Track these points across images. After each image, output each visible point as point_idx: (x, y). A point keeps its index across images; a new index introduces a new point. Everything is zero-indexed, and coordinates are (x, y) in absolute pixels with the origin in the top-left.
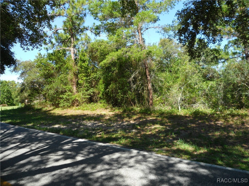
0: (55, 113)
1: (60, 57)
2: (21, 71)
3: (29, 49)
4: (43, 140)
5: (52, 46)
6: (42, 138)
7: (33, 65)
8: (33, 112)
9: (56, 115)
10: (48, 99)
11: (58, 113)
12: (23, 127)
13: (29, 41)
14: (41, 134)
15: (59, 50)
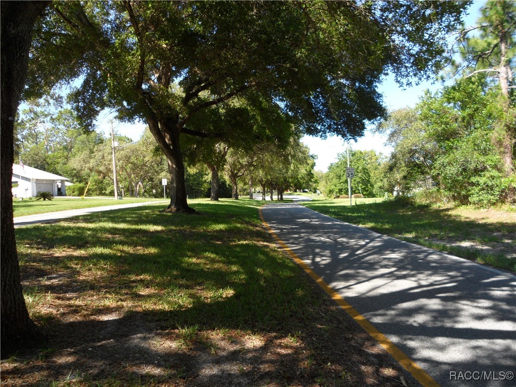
0: (460, 216)
1: (472, 91)
2: (391, 129)
3: (411, 83)
4: (441, 269)
5: (454, 71)
6: (438, 265)
7: (413, 116)
8: (411, 210)
9: (463, 219)
10: (442, 186)
11: (466, 216)
12: (397, 238)
13: (412, 67)
14: (435, 257)
15: (470, 77)
